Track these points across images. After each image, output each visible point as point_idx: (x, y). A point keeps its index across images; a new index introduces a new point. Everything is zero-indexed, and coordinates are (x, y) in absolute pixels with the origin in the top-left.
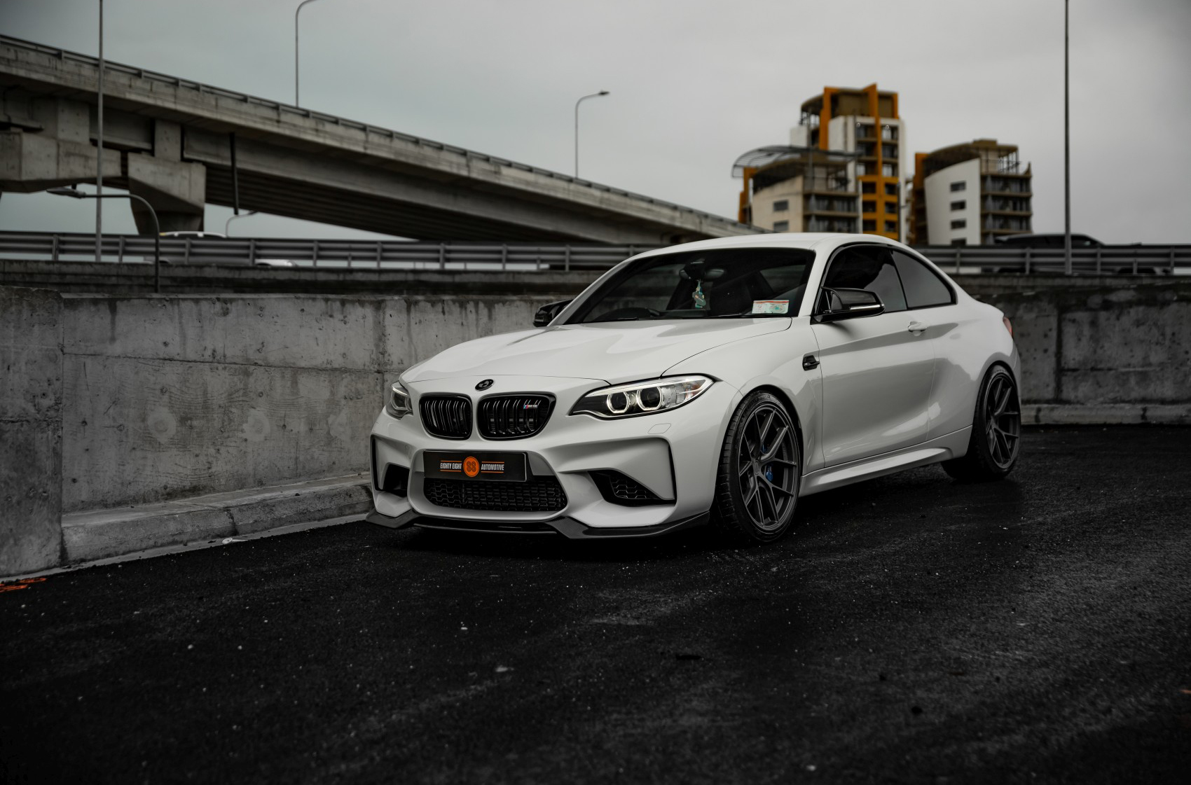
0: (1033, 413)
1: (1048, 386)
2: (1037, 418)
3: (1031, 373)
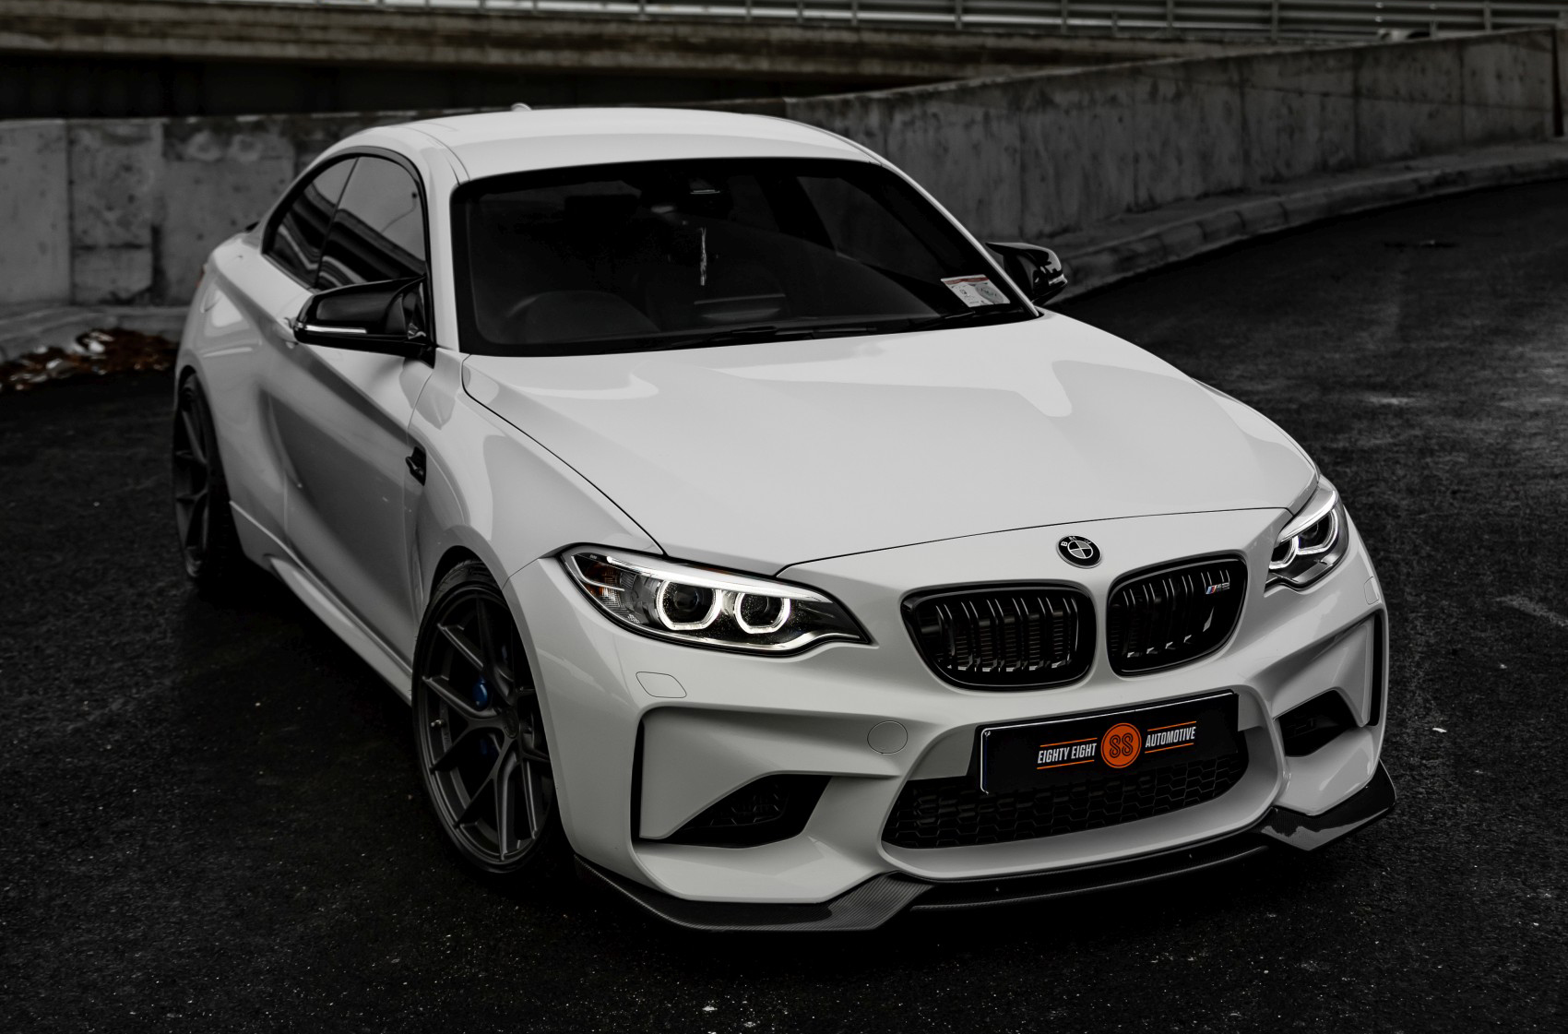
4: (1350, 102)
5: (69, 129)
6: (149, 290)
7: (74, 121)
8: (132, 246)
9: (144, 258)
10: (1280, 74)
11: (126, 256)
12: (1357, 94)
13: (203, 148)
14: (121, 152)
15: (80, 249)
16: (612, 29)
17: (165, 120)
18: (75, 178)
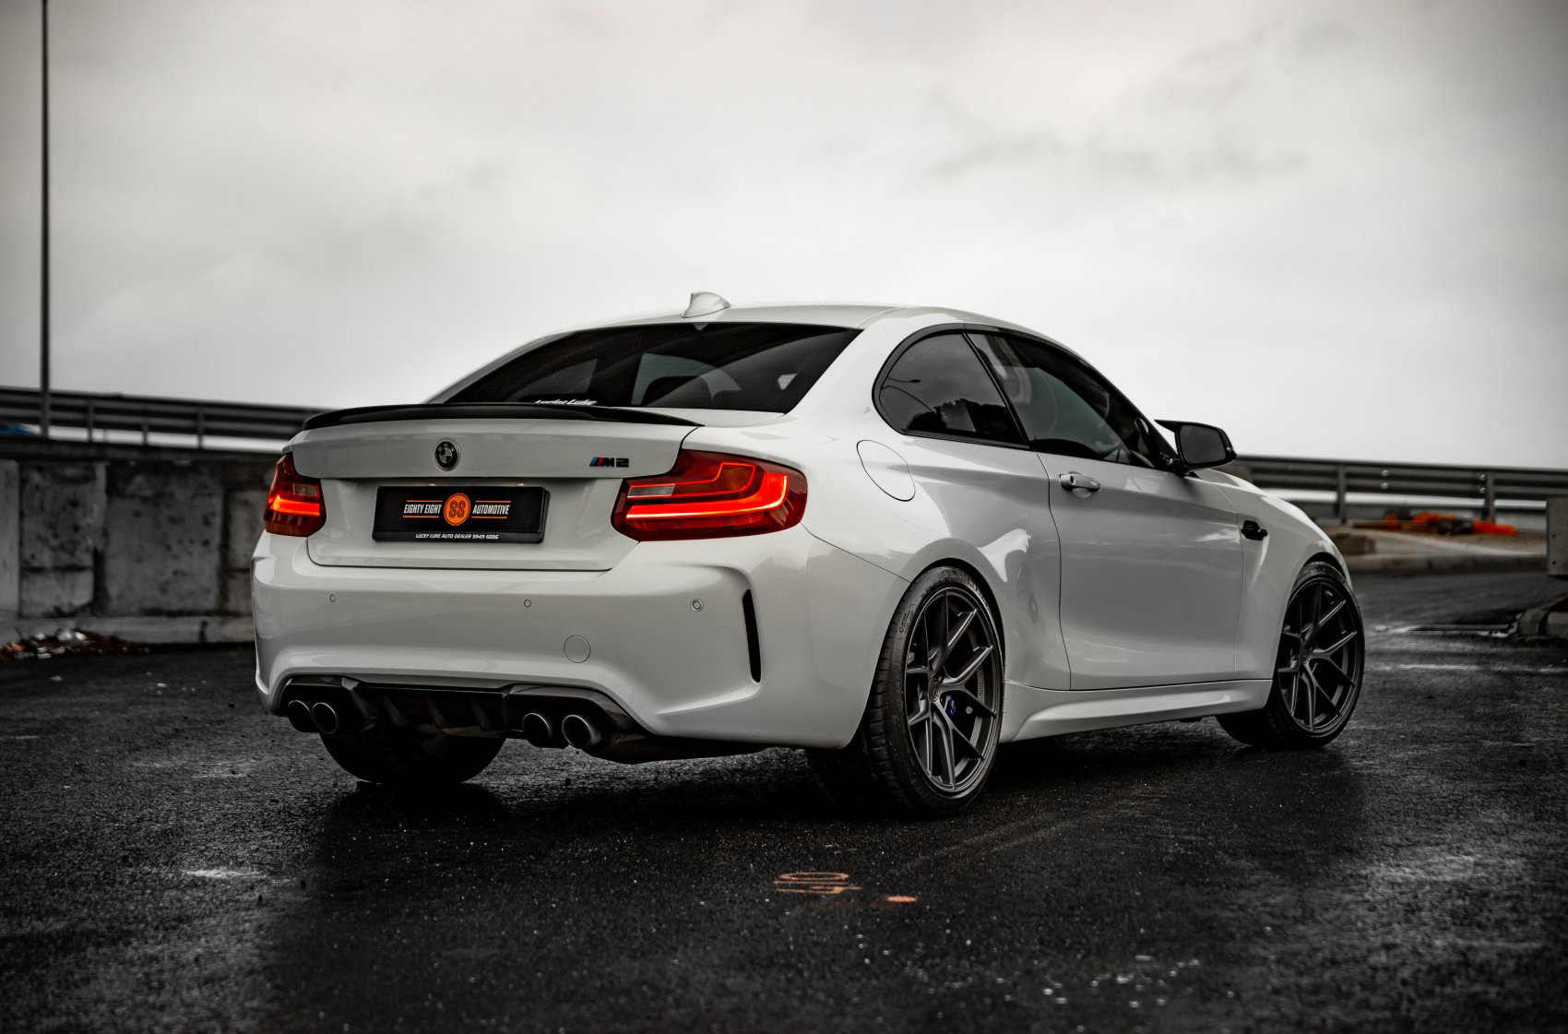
0: (196, 628)
1: (208, 591)
2: (202, 635)
3: (184, 574)
5: (21, 469)
6: (90, 604)
7: (26, 466)
8: (78, 569)
9: (86, 580)
11: (69, 577)
13: (140, 488)
14: (69, 491)
15: (28, 570)
18: (26, 511)
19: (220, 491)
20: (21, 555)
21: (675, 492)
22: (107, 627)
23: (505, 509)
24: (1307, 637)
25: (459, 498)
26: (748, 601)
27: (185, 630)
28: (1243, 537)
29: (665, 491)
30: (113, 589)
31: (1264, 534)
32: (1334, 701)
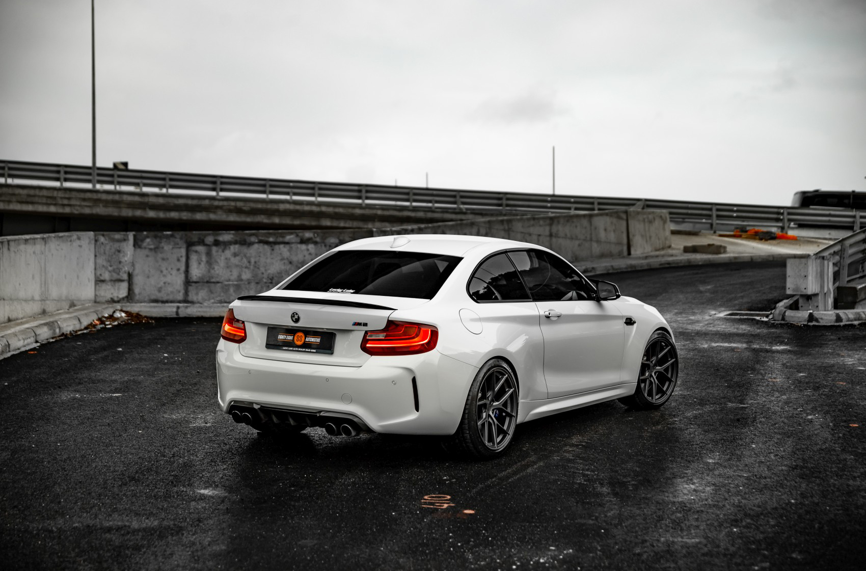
0: (175, 310)
1: (179, 292)
2: (177, 313)
3: (169, 284)
4: (548, 239)
5: (95, 236)
6: (127, 297)
7: (97, 233)
8: (121, 281)
9: (125, 285)
10: (523, 226)
11: (117, 284)
12: (551, 235)
13: (149, 244)
14: (117, 245)
15: (99, 281)
16: (207, 202)
17: (134, 233)
18: (97, 254)
19: (185, 246)
20: (95, 274)
21: (386, 337)
22: (135, 308)
23: (318, 340)
24: (653, 362)
25: (300, 334)
26: (414, 380)
27: (169, 310)
28: (625, 325)
29: (381, 336)
30: (137, 290)
31: (635, 322)
32: (665, 389)
